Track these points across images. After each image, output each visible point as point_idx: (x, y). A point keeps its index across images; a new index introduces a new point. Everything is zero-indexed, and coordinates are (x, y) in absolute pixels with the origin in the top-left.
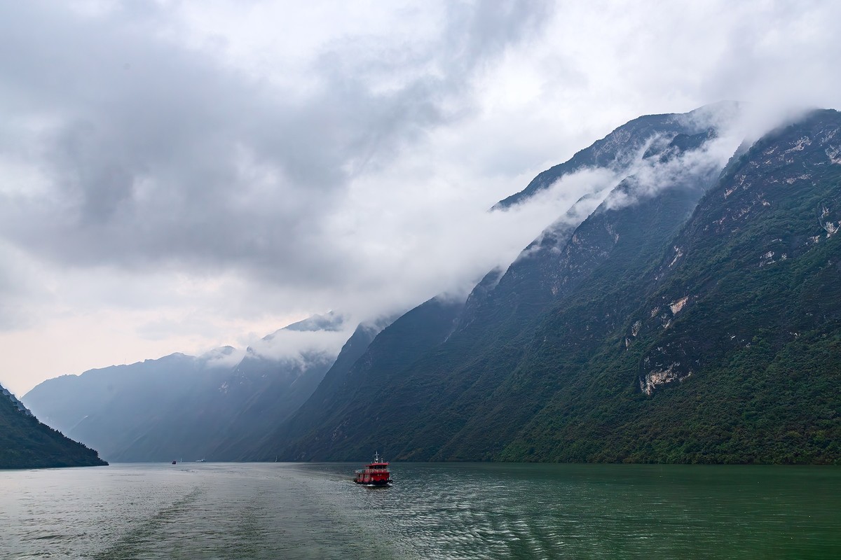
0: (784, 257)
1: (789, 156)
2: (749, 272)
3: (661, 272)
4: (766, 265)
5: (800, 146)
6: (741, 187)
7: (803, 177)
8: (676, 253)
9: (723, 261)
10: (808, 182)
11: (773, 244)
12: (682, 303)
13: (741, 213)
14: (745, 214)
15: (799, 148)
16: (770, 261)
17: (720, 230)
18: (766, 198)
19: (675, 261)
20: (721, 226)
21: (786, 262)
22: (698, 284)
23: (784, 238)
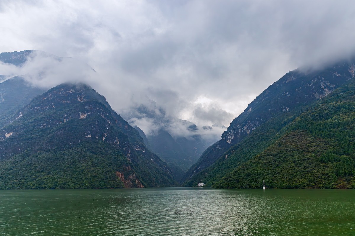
0: (49, 126)
1: (66, 93)
2: (36, 128)
3: (12, 120)
4: (42, 127)
5: (71, 91)
6: (49, 98)
7: (68, 102)
8: (20, 114)
9: (30, 123)
10: (69, 104)
11: (48, 121)
12: (11, 134)
13: (45, 107)
14: (47, 108)
15: (70, 92)
16: (44, 126)
17: (36, 111)
18: (54, 105)
19: (19, 117)
20: (37, 110)
21: (49, 128)
22: (18, 129)
23: (52, 120)
